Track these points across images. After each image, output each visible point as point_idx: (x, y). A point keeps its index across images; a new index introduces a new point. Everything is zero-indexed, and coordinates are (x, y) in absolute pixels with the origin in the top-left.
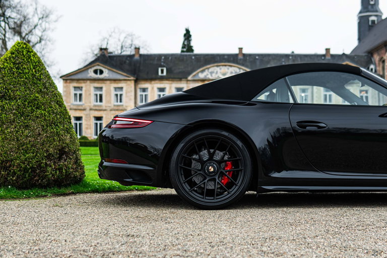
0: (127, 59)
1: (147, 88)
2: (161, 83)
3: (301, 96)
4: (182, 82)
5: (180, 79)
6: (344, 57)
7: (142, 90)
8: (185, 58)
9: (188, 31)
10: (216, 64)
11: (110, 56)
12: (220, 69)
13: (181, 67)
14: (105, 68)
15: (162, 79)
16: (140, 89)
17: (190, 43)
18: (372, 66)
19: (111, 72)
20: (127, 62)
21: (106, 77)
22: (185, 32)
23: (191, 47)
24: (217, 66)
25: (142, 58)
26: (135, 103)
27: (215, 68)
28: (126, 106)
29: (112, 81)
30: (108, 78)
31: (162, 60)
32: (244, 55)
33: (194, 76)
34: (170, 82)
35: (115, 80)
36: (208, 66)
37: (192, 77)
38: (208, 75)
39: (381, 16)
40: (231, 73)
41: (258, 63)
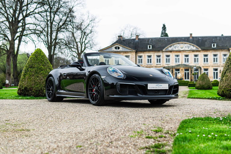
0: (132, 41)
1: (142, 56)
2: (149, 53)
4: (160, 52)
5: (159, 51)
7: (139, 57)
8: (162, 39)
9: (164, 26)
10: (177, 43)
11: (123, 40)
12: (180, 45)
13: (160, 45)
14: (121, 46)
15: (149, 51)
17: (165, 32)
19: (123, 48)
22: (163, 26)
23: (167, 33)
24: (178, 44)
25: (140, 40)
26: (136, 63)
27: (177, 44)
29: (124, 53)
30: (121, 51)
31: (150, 41)
32: (193, 37)
34: (154, 52)
35: (125, 52)
36: (174, 44)
37: (165, 50)
38: (173, 48)
40: (186, 47)
41: (200, 41)
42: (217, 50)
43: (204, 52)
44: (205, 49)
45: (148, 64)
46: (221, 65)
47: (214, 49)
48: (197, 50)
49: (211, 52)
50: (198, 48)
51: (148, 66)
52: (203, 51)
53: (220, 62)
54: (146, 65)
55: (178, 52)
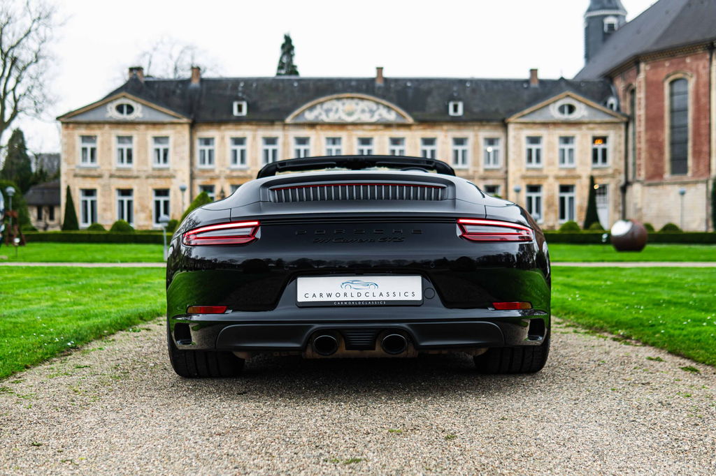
0: (177, 86)
1: (213, 139)
2: (237, 130)
3: (486, 151)
4: (276, 127)
5: (271, 123)
6: (563, 84)
7: (203, 142)
8: (281, 85)
9: (288, 40)
10: (335, 96)
11: (147, 83)
12: (344, 104)
13: (274, 101)
14: (137, 102)
15: (239, 121)
16: (201, 139)
17: (291, 61)
18: (612, 101)
19: (147, 110)
20: (178, 91)
21: (138, 117)
22: (283, 41)
23: (294, 67)
24: (338, 99)
25: (205, 86)
26: (192, 164)
27: (335, 102)
28: (175, 171)
29: (150, 126)
30: (141, 120)
31: (240, 89)
32: (386, 80)
33: (297, 116)
34: (254, 127)
35: (154, 124)
36: (322, 99)
37: (293, 119)
38: (320, 114)
39: (624, 17)
40: (363, 111)
41: (410, 93)
42: (464, 125)
43: (424, 129)
44: (428, 118)
45: (234, 166)
46: (477, 175)
47: (457, 122)
48: (401, 121)
49: (447, 131)
50: (404, 117)
51: (235, 174)
52: (421, 127)
53: (476, 164)
54: (228, 172)
55: (336, 128)
